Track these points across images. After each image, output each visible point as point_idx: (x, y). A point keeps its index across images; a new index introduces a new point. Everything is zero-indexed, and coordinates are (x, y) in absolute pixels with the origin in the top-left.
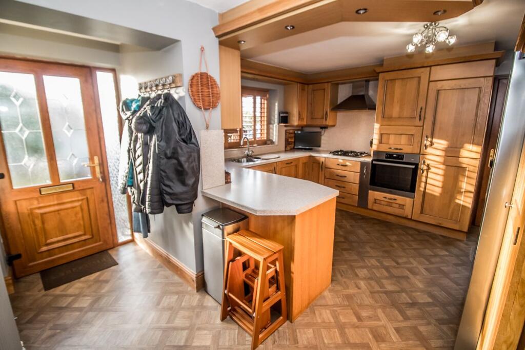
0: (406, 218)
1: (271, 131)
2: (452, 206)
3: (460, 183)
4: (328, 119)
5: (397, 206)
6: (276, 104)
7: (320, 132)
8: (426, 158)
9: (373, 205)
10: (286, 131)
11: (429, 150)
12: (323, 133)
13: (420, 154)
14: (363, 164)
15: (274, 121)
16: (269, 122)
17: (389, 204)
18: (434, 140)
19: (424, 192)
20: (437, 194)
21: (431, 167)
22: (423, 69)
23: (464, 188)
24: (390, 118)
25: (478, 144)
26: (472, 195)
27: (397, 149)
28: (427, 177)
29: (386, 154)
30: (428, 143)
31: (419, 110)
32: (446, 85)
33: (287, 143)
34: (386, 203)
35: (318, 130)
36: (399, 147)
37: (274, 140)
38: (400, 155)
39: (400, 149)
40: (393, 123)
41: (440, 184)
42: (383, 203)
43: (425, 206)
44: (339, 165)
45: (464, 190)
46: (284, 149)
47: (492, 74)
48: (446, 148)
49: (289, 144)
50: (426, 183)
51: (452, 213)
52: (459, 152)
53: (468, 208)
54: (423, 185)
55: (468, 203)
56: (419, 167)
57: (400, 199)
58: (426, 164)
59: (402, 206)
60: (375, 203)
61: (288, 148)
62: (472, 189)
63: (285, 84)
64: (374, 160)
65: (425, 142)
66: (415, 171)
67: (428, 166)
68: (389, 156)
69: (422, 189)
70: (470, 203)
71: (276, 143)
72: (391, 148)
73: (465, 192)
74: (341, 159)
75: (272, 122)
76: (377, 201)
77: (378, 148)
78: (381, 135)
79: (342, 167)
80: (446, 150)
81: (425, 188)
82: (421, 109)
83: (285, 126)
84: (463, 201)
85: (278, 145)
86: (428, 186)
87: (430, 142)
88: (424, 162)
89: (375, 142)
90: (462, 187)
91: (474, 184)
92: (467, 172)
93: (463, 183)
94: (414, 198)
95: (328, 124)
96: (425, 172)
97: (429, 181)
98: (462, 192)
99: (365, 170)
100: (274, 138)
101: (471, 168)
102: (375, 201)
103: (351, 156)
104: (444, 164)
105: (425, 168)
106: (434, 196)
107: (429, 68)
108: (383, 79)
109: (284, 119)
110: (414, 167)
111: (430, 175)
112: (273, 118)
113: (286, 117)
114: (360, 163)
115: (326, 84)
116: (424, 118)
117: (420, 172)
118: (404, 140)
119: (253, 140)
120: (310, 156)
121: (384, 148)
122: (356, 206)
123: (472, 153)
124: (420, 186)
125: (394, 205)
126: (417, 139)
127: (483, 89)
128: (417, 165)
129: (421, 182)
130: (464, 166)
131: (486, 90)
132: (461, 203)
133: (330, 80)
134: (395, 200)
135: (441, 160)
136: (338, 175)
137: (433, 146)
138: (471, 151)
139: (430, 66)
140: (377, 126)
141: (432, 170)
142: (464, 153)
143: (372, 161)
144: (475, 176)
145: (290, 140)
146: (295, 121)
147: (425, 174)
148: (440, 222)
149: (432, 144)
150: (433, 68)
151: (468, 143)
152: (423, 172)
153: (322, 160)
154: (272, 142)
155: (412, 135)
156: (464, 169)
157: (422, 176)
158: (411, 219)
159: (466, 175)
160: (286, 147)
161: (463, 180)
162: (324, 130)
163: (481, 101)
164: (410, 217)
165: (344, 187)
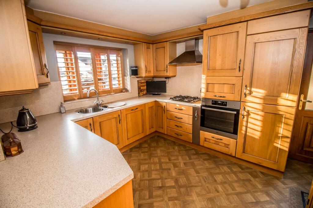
0: (231, 156)
1: (126, 81)
2: (271, 148)
3: (277, 128)
4: (168, 71)
5: (223, 145)
6: (128, 60)
7: (165, 81)
8: (246, 106)
9: (203, 143)
10: (138, 81)
11: (249, 98)
12: (167, 82)
13: (240, 101)
14: (195, 109)
15: (128, 74)
16: (124, 75)
17: (217, 143)
18: (253, 89)
19: (246, 135)
20: (256, 137)
21: (251, 113)
22: (240, 24)
23: (281, 133)
24: (214, 70)
25: (294, 93)
26: (289, 140)
27: (221, 97)
28: (247, 122)
29: (212, 101)
30: (248, 92)
31: (238, 62)
32: (262, 37)
33: (140, 90)
34: (214, 142)
35: (163, 79)
36: (222, 95)
37: (128, 89)
38: (223, 102)
39: (224, 97)
40: (217, 74)
41: (259, 129)
42: (211, 141)
43: (246, 147)
44: (176, 108)
45: (281, 135)
46: (137, 95)
47: (307, 25)
48: (264, 96)
49: (141, 91)
50: (247, 127)
51: (271, 154)
52: (277, 100)
53: (286, 151)
54: (244, 128)
55: (285, 147)
56: (240, 113)
57: (226, 139)
58: (246, 110)
59: (227, 146)
60: (206, 141)
61: (141, 94)
62: (289, 134)
63: (134, 44)
64: (202, 106)
65: (245, 91)
66: (237, 116)
67: (248, 112)
68: (215, 102)
69: (244, 132)
70: (287, 147)
71: (130, 91)
72: (216, 96)
73: (282, 137)
74: (178, 104)
75: (126, 75)
76: (207, 140)
77: (205, 95)
78: (208, 84)
79: (179, 110)
80: (264, 99)
81: (246, 131)
82: (240, 61)
83: (137, 77)
84: (280, 145)
85: (131, 93)
86: (248, 130)
87: (249, 91)
88: (244, 109)
89: (203, 90)
90: (279, 132)
91: (291, 130)
92: (284, 119)
93: (280, 128)
94: (237, 139)
95: (168, 75)
96: (246, 117)
97: (249, 125)
98: (280, 137)
99: (196, 114)
100: (128, 87)
101: (288, 116)
102: (205, 140)
103: (186, 102)
104: (262, 111)
105: (245, 114)
106: (255, 138)
107: (246, 23)
108: (207, 35)
109: (135, 72)
110: (235, 113)
111: (250, 120)
112: (126, 71)
113: (137, 70)
114: (192, 108)
115: (165, 43)
116: (244, 69)
117: (241, 117)
118: (226, 89)
119: (109, 89)
120: (156, 101)
121: (211, 96)
122: (190, 143)
123: (288, 101)
124: (241, 129)
125: (220, 144)
126: (238, 88)
127: (298, 39)
128: (238, 111)
129: (242, 125)
130: (281, 113)
131: (301, 41)
132: (279, 146)
133: (168, 40)
134: (221, 140)
135: (259, 107)
136: (176, 117)
137: (252, 95)
138: (288, 100)
139: (247, 21)
140: (204, 77)
141: (252, 115)
142: (281, 101)
143: (201, 107)
144: (291, 122)
145: (142, 88)
146: (143, 73)
147: (245, 119)
148: (260, 162)
149: (251, 93)
150: (249, 22)
151: (285, 92)
152: (244, 118)
153: (164, 104)
154: (127, 91)
155: (233, 84)
156: (281, 116)
157: (243, 121)
158: (235, 157)
159: (283, 121)
160: (139, 93)
161: (280, 126)
162: (168, 79)
163: (296, 51)
164: (234, 155)
165: (181, 127)
